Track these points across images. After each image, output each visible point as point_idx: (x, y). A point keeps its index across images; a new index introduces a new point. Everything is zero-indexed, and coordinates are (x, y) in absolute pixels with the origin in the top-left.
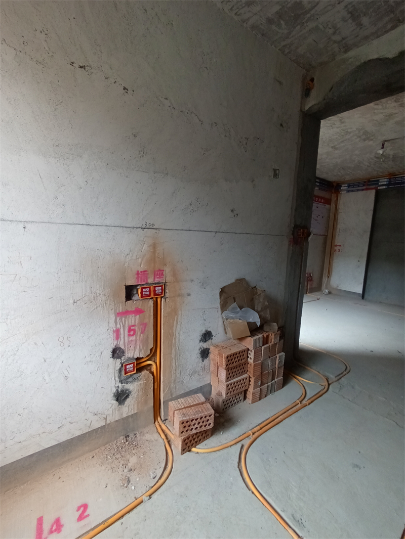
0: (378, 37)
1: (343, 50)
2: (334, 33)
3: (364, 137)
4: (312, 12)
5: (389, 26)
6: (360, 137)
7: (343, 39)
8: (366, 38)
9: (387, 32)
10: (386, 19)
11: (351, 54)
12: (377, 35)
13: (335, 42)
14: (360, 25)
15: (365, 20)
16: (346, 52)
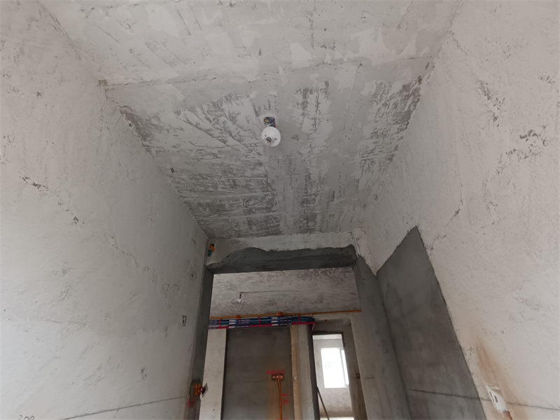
1: (237, 235)
2: (236, 226)
3: (229, 287)
4: (229, 212)
5: (264, 234)
6: (226, 287)
7: (240, 231)
8: (252, 235)
9: (262, 236)
10: (264, 231)
11: (240, 239)
12: (257, 236)
13: (234, 230)
14: (251, 228)
15: (254, 227)
16: (238, 237)
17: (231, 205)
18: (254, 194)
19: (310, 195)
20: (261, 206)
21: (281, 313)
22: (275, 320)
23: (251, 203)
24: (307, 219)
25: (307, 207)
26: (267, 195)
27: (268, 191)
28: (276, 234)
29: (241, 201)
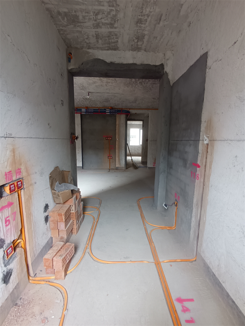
0: (102, 50)
1: (87, 47)
2: (87, 39)
4: (82, 24)
5: (106, 49)
7: (90, 43)
8: (98, 48)
9: (105, 50)
10: (107, 45)
11: (90, 51)
12: (102, 49)
13: (86, 42)
14: (98, 42)
15: (100, 41)
16: (88, 49)
17: (84, 17)
18: (102, 8)
19: (144, 15)
20: (106, 21)
21: (112, 107)
22: (108, 111)
23: (99, 17)
24: (138, 38)
25: (140, 27)
26: (112, 10)
27: (113, 6)
28: (115, 49)
29: (92, 14)
